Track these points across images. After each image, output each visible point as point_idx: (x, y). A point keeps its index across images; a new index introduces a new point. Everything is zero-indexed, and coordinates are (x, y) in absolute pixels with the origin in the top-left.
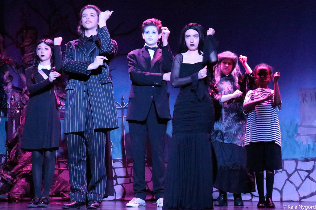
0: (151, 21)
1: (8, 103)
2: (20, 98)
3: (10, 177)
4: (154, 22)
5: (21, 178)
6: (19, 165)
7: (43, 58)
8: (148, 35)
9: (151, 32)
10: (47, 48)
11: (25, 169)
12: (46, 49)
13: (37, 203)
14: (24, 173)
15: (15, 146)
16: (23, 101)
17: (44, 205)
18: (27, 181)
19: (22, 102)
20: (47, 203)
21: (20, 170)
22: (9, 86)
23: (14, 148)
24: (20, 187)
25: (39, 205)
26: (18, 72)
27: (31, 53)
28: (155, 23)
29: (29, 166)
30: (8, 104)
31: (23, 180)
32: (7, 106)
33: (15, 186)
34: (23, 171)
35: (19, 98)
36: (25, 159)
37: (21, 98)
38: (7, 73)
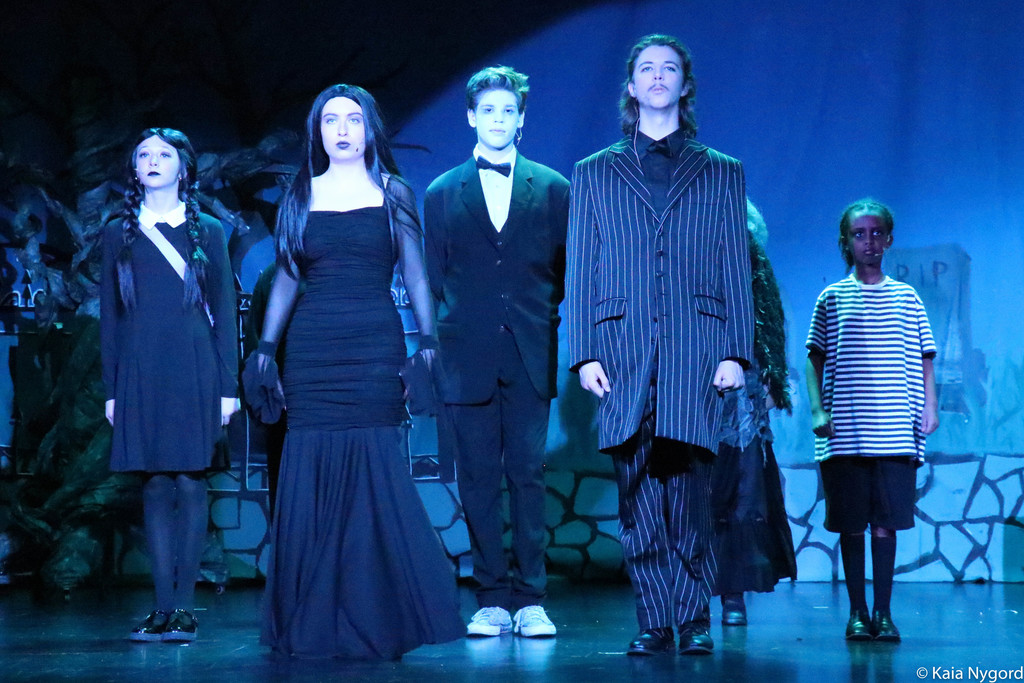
0: (500, 75)
1: (15, 292)
2: (66, 286)
3: (43, 525)
4: (508, 80)
5: (76, 528)
6: (69, 488)
7: (153, 182)
8: (490, 117)
9: (499, 108)
10: (166, 150)
11: (86, 501)
12: (165, 155)
13: (159, 630)
14: (83, 511)
15: (50, 428)
16: (73, 295)
17: (184, 635)
18: (93, 535)
19: (70, 298)
20: (190, 629)
21: (71, 503)
22: (32, 250)
23: (47, 435)
24: (75, 555)
25: (168, 636)
26: (55, 204)
27: (95, 150)
28: (513, 82)
29: (99, 492)
30: (17, 295)
31: (81, 534)
32: (13, 302)
33: (61, 553)
34: (82, 506)
35: (62, 285)
36: (86, 468)
37: (68, 284)
38: (25, 211)
